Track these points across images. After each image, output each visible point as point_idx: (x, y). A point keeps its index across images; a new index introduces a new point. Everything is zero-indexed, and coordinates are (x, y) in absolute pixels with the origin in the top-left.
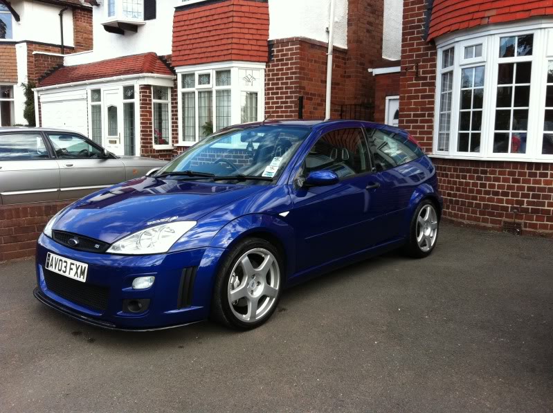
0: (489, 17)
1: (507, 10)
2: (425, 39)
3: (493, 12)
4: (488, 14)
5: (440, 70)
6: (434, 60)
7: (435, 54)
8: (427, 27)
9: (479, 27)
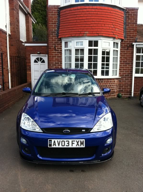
0: (86, 34)
1: (91, 32)
2: (58, 37)
3: (87, 32)
4: (86, 33)
5: (63, 48)
6: (61, 44)
7: (61, 42)
8: (58, 33)
9: (83, 36)
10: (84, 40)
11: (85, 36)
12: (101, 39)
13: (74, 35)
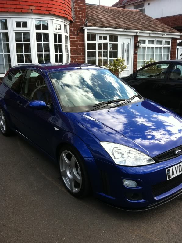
4: (31, 8)
9: (27, 13)
10: (29, 19)
11: (30, 13)
12: (52, 18)
13: (13, 10)
